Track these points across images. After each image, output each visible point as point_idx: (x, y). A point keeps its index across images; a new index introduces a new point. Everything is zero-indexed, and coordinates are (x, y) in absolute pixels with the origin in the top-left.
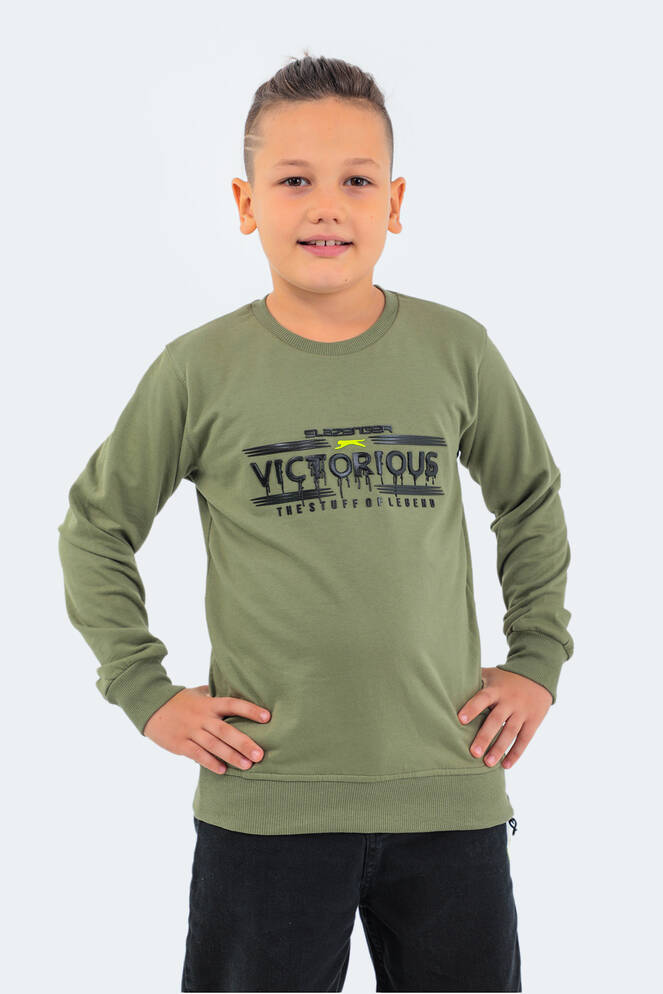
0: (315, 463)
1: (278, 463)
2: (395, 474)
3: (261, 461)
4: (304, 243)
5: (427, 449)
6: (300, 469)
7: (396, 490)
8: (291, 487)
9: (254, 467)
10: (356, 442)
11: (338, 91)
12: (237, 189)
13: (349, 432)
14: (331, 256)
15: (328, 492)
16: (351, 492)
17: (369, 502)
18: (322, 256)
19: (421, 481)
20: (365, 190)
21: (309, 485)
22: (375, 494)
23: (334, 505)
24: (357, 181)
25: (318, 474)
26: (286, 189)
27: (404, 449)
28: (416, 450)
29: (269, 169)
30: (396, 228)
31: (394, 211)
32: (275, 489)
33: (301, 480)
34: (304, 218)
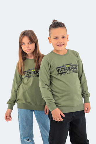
0: (64, 69)
1: (60, 69)
2: (73, 69)
3: (58, 69)
4: (58, 45)
5: (76, 66)
6: (63, 70)
7: (73, 71)
8: (62, 72)
9: (57, 70)
10: (68, 66)
11: (60, 26)
12: (48, 38)
13: (67, 65)
14: (61, 47)
15: (66, 72)
16: (69, 72)
17: (71, 73)
18: (60, 47)
19: (76, 70)
20: (64, 38)
21: (64, 71)
22: (72, 72)
23: (67, 73)
24: (63, 37)
25: (65, 70)
26: (55, 39)
27: (74, 66)
28: (75, 66)
29: (53, 37)
30: (68, 41)
31: (68, 38)
32: (60, 72)
33: (63, 71)
34: (57, 43)
